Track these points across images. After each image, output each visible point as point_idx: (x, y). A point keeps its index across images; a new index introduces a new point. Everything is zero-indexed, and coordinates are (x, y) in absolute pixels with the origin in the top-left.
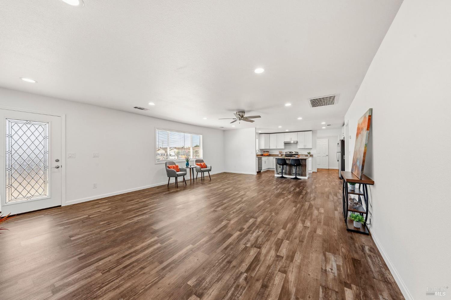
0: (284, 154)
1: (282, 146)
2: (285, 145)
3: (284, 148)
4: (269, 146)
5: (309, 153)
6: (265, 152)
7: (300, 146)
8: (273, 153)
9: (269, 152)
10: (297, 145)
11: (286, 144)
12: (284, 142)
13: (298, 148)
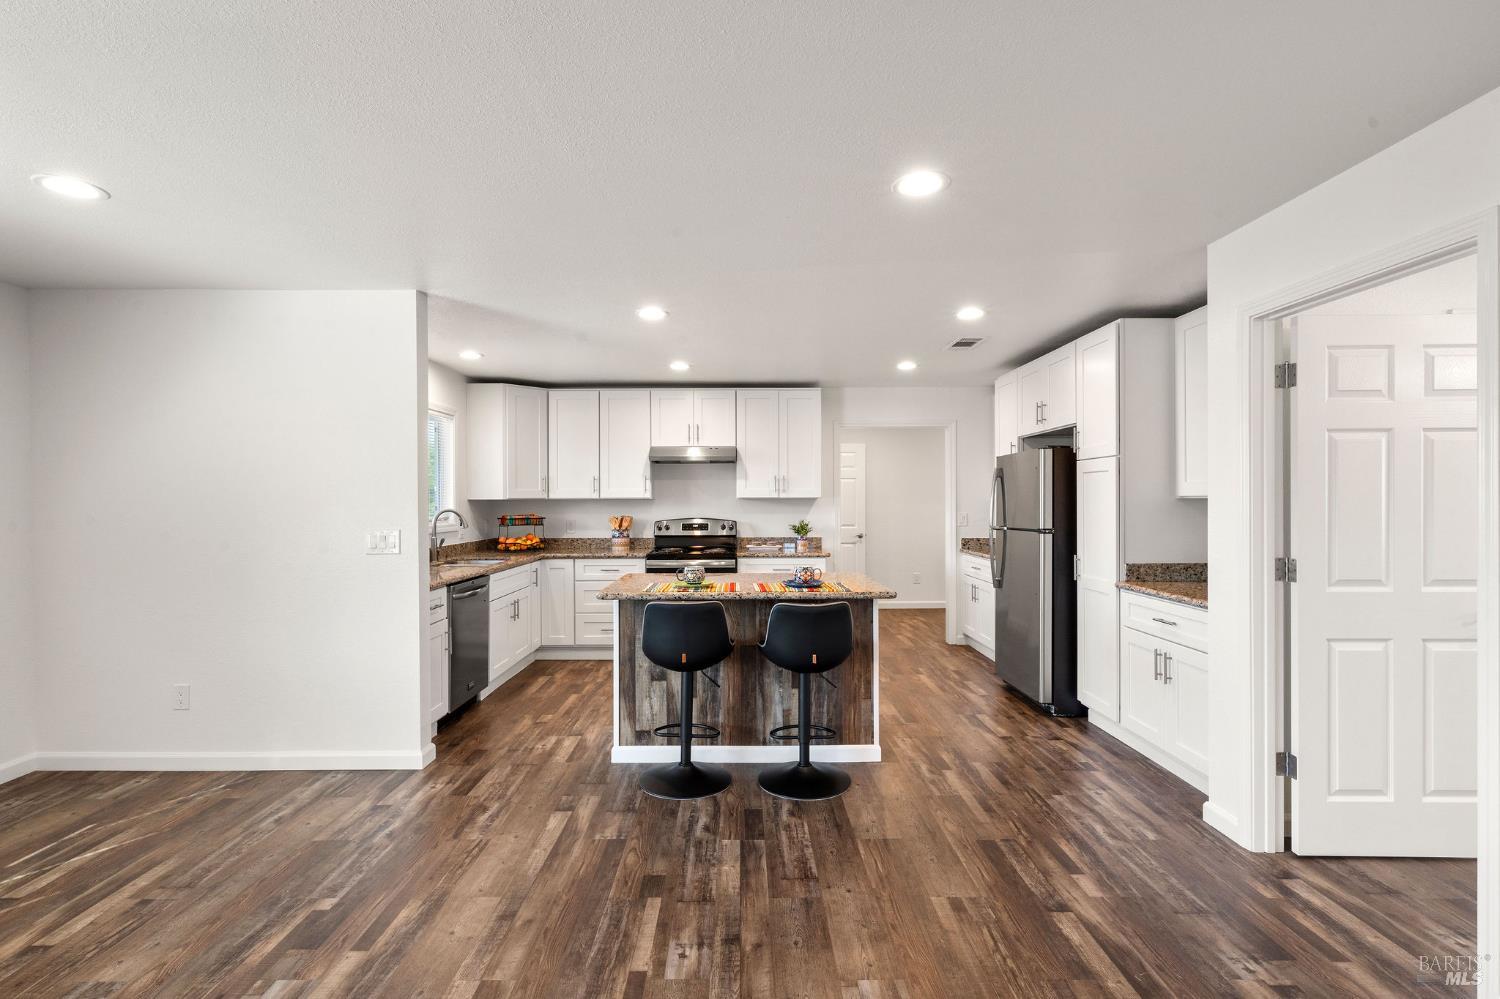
0: (649, 534)
1: (632, 480)
2: (655, 476)
3: (648, 495)
4: (541, 475)
5: (801, 530)
6: (514, 522)
7: (752, 482)
8: (570, 526)
9: (539, 521)
10: (735, 478)
11: (665, 464)
12: (652, 449)
13: (739, 495)
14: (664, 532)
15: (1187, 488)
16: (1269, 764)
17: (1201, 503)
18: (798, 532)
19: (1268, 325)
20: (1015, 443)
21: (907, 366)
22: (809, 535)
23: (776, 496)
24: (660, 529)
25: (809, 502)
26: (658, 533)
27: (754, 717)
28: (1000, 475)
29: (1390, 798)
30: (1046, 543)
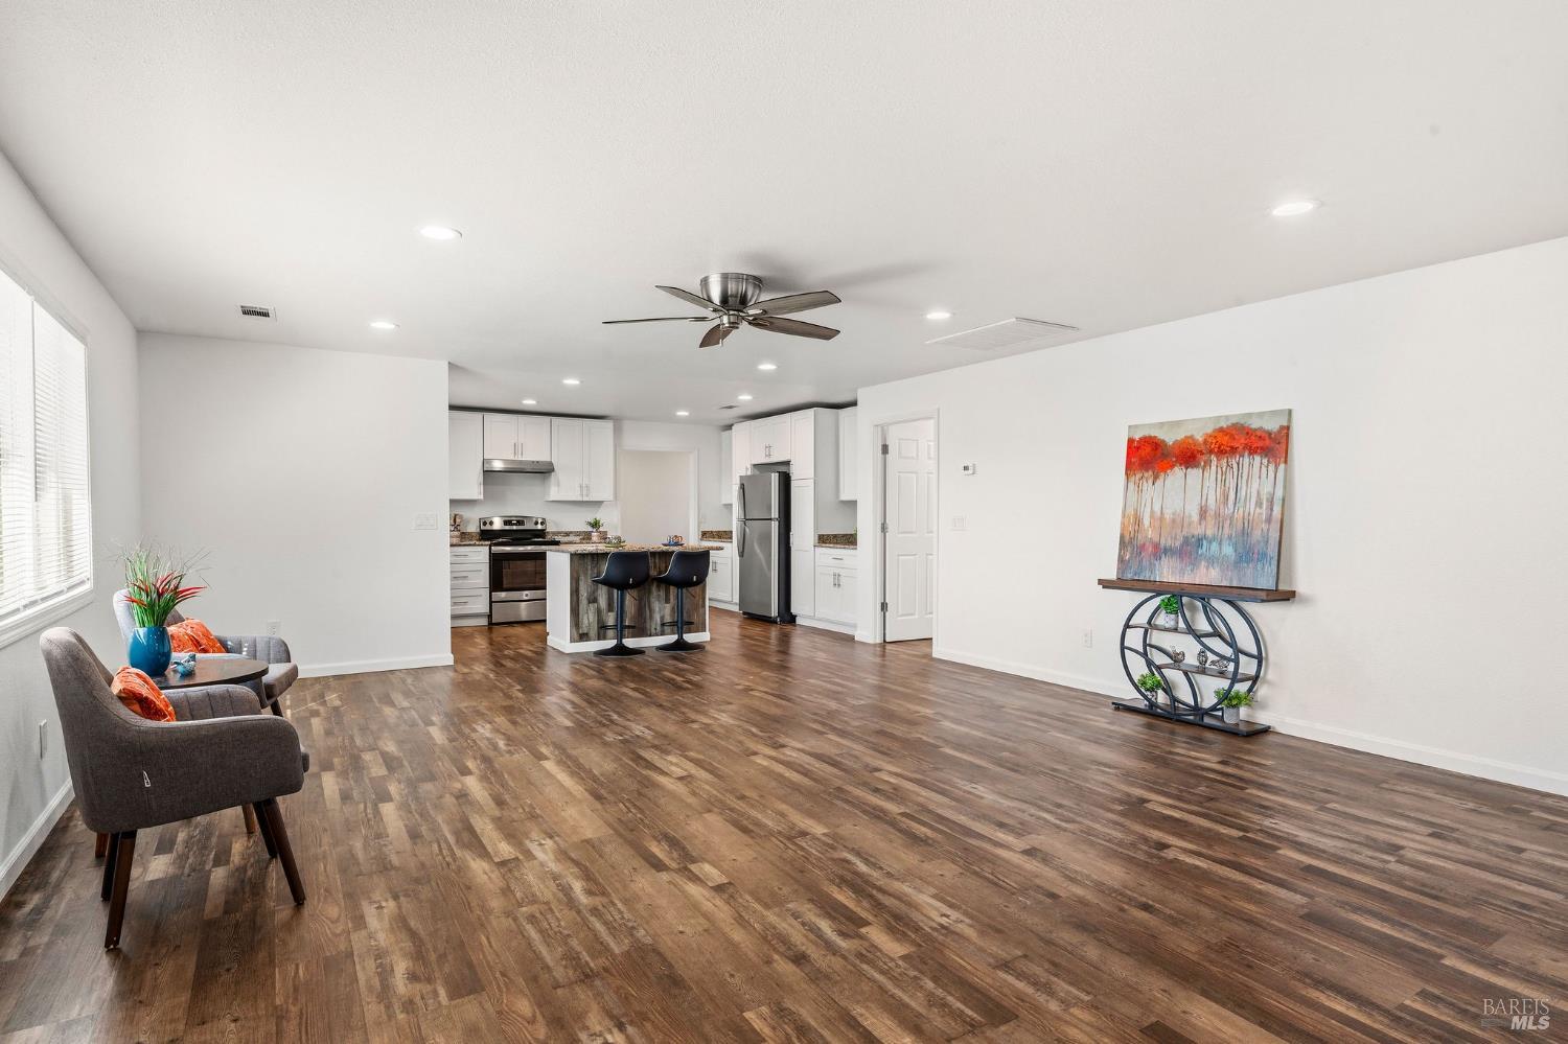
14: (488, 527)
15: (844, 497)
16: (879, 607)
17: (853, 504)
18: (593, 526)
19: (880, 429)
20: (749, 466)
21: (682, 413)
22: (601, 529)
23: (580, 499)
24: (485, 524)
25: (598, 503)
26: (483, 528)
27: (645, 622)
28: (742, 487)
29: (916, 617)
30: (775, 526)
